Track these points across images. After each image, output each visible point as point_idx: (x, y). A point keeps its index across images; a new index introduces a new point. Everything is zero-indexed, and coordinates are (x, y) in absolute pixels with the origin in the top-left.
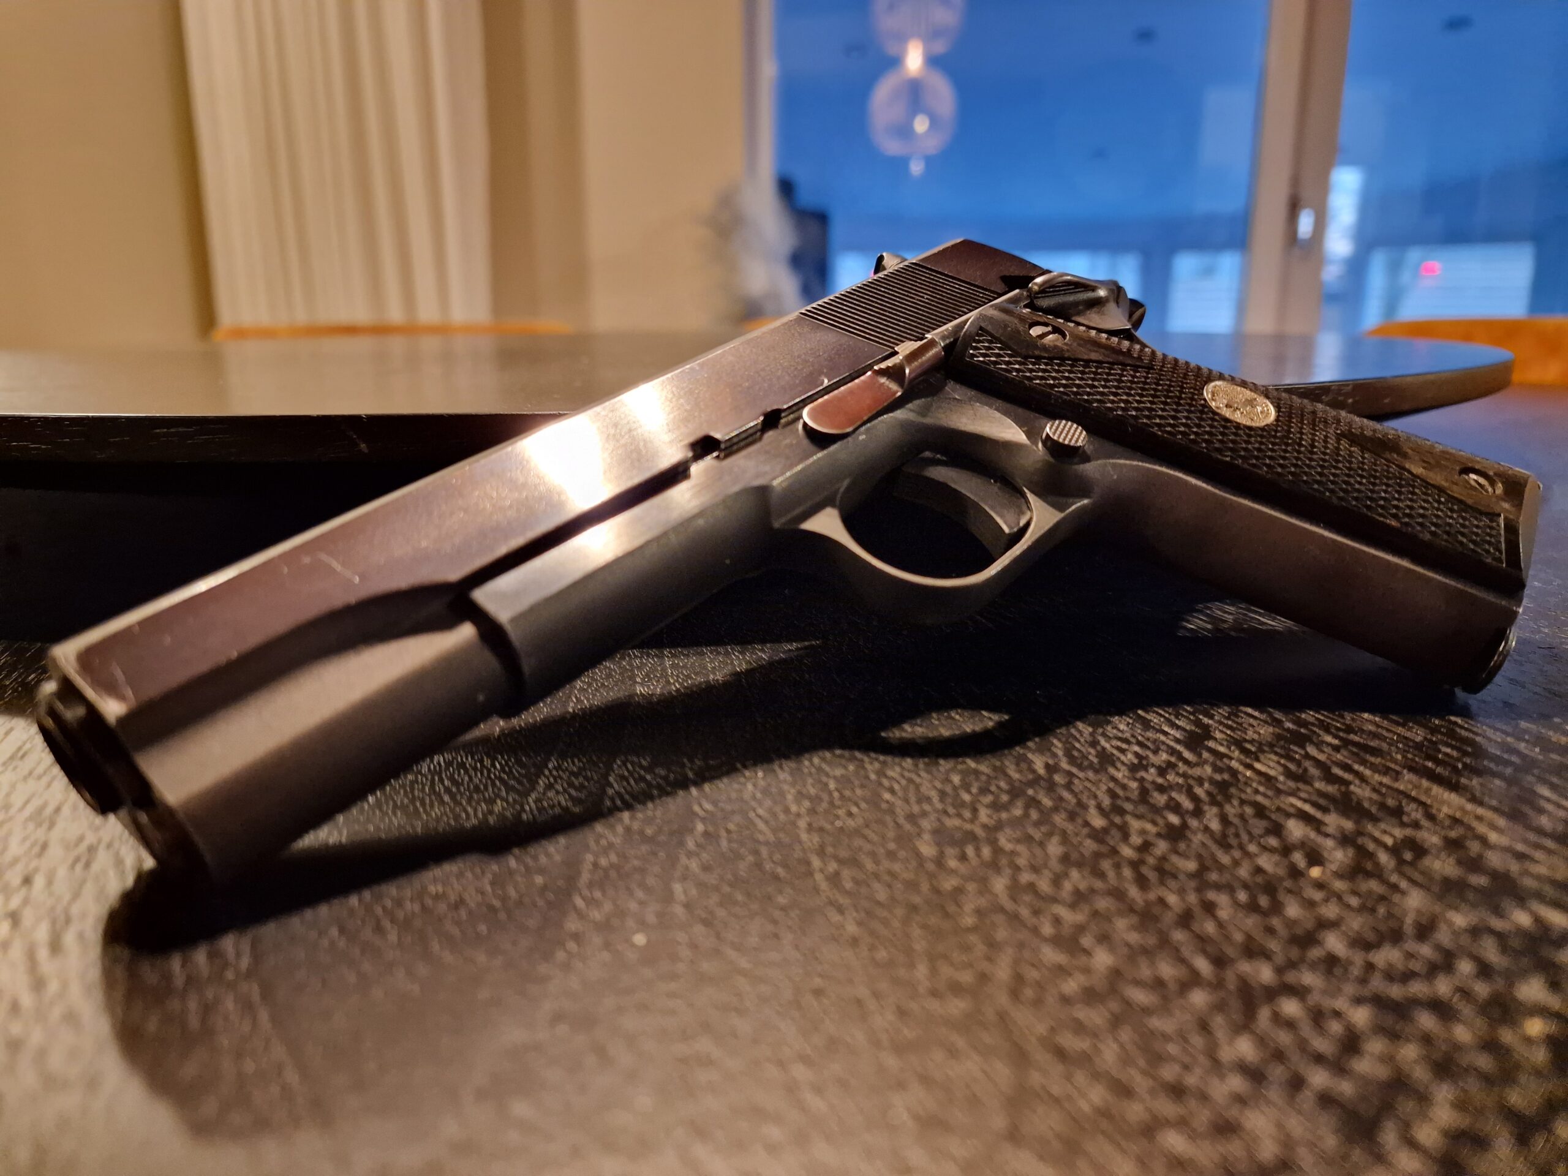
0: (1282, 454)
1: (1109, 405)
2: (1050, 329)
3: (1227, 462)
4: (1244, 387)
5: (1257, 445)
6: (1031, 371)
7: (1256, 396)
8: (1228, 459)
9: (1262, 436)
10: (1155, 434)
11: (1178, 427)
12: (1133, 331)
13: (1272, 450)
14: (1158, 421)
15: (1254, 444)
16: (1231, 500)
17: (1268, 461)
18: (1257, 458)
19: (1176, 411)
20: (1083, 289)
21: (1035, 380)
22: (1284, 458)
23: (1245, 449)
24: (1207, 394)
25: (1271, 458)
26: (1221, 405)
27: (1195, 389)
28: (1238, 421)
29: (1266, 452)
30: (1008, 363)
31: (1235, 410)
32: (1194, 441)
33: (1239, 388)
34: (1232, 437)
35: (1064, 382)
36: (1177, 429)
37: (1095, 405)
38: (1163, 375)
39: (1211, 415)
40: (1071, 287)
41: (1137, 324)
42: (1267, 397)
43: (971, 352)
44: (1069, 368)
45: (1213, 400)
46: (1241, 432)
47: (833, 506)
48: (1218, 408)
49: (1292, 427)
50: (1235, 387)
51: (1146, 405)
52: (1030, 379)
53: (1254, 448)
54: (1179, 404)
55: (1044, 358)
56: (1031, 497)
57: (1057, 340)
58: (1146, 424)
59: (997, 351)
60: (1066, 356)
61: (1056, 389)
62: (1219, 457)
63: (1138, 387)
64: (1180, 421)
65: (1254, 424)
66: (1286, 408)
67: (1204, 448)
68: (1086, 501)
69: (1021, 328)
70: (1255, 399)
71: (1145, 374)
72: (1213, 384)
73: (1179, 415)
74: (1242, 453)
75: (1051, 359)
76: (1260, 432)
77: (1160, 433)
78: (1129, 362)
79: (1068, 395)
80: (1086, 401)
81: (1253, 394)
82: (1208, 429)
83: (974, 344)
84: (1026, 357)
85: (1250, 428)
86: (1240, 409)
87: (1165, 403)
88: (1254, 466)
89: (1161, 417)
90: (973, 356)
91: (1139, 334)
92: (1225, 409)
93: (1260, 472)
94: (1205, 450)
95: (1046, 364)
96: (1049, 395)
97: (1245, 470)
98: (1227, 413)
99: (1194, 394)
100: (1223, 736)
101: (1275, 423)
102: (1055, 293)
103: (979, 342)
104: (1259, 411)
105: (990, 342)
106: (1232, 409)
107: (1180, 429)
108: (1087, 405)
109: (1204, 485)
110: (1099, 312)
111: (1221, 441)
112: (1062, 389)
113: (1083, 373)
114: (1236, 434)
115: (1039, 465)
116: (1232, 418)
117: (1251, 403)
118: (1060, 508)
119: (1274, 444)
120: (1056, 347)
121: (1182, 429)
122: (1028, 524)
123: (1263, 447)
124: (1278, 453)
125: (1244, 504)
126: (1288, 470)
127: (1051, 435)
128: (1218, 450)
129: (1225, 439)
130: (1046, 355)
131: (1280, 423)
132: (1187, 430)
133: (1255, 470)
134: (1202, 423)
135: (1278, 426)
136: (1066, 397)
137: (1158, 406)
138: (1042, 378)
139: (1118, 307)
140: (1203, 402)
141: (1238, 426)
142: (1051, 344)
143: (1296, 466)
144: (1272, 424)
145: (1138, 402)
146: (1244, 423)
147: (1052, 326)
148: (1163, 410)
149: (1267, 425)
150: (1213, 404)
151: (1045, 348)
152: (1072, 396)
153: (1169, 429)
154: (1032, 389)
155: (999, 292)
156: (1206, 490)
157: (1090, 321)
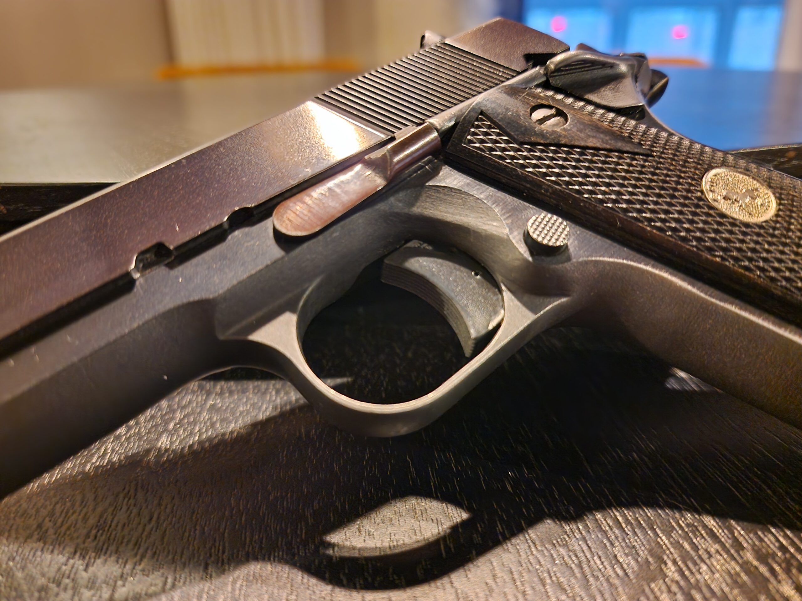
0: (779, 255)
1: (600, 196)
2: (553, 111)
3: (717, 262)
4: (746, 175)
5: (752, 245)
6: (525, 158)
7: (757, 185)
8: (718, 259)
9: (759, 235)
10: (644, 230)
11: (670, 222)
12: (647, 108)
13: (768, 251)
14: (648, 215)
15: (749, 243)
16: (717, 306)
17: (761, 264)
18: (750, 260)
19: (670, 204)
20: (600, 66)
21: (528, 168)
22: (780, 261)
23: (739, 250)
24: (705, 184)
25: (765, 260)
26: (719, 197)
27: (693, 179)
28: (735, 216)
29: (760, 253)
30: (504, 150)
31: (733, 203)
32: (684, 239)
33: (741, 176)
34: (726, 235)
35: (557, 170)
36: (667, 224)
37: (586, 196)
38: (661, 163)
39: (706, 210)
40: (587, 65)
41: (653, 99)
42: (770, 186)
43: (469, 137)
44: (564, 156)
45: (711, 191)
46: (736, 229)
47: (293, 311)
48: (715, 200)
49: (793, 224)
50: (737, 175)
51: (638, 198)
52: (523, 166)
53: (748, 248)
54: (673, 197)
55: (540, 144)
56: (507, 295)
57: (557, 125)
58: (636, 219)
59: (494, 137)
60: (563, 142)
61: (548, 178)
62: (709, 257)
63: (632, 177)
64: (671, 216)
65: (752, 220)
66: (787, 200)
67: (693, 246)
68: (564, 300)
69: (522, 112)
70: (756, 190)
71: (642, 162)
72: (713, 172)
73: (672, 209)
74: (735, 254)
75: (547, 145)
76: (757, 230)
77: (649, 229)
78: (628, 148)
79: (560, 185)
80: (577, 191)
81: (755, 182)
82: (701, 225)
83: (472, 130)
84: (522, 144)
85: (747, 225)
86: (738, 202)
87: (659, 196)
88: (746, 268)
89: (653, 211)
90: (471, 142)
91: (652, 111)
92: (723, 201)
93: (752, 275)
94: (695, 249)
95: (542, 151)
96: (539, 185)
97: (736, 272)
98: (724, 207)
99: (691, 185)
100: (677, 577)
101: (774, 219)
102: (571, 72)
103: (478, 127)
104: (759, 204)
105: (490, 127)
106: (730, 202)
107: (671, 225)
108: (577, 196)
109: (689, 288)
110: (613, 89)
111: (714, 240)
112: (553, 178)
113: (578, 161)
114: (731, 232)
115: (517, 263)
116: (728, 212)
117: (752, 193)
118: (534, 310)
119: (770, 244)
120: (554, 132)
121: (673, 225)
122: (498, 326)
123: (758, 247)
124: (773, 255)
125: (731, 311)
126: (781, 274)
127: (531, 234)
128: (710, 250)
129: (718, 237)
130: (542, 141)
131: (779, 219)
132: (678, 226)
133: (747, 273)
134: (696, 219)
135: (777, 222)
136: (557, 187)
137: (651, 199)
138: (535, 166)
139: (636, 81)
140: (699, 194)
141: (734, 223)
142: (550, 130)
143: (791, 270)
144: (771, 220)
145: (631, 194)
146: (741, 218)
147: (556, 108)
148: (656, 203)
149: (766, 222)
150: (710, 196)
151: (542, 134)
152: (564, 186)
153: (658, 224)
154: (525, 178)
155: (518, 70)
156: (689, 292)
157: (602, 98)
